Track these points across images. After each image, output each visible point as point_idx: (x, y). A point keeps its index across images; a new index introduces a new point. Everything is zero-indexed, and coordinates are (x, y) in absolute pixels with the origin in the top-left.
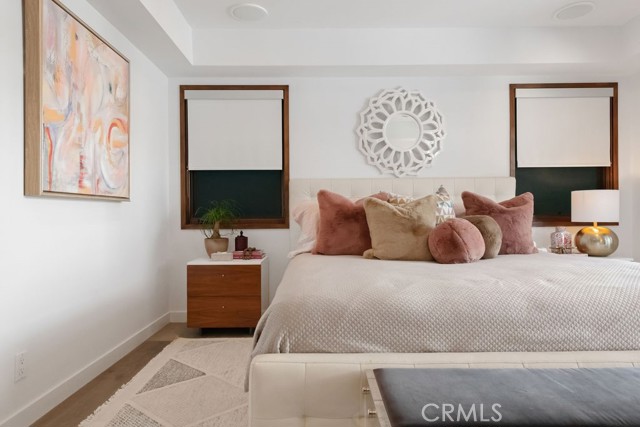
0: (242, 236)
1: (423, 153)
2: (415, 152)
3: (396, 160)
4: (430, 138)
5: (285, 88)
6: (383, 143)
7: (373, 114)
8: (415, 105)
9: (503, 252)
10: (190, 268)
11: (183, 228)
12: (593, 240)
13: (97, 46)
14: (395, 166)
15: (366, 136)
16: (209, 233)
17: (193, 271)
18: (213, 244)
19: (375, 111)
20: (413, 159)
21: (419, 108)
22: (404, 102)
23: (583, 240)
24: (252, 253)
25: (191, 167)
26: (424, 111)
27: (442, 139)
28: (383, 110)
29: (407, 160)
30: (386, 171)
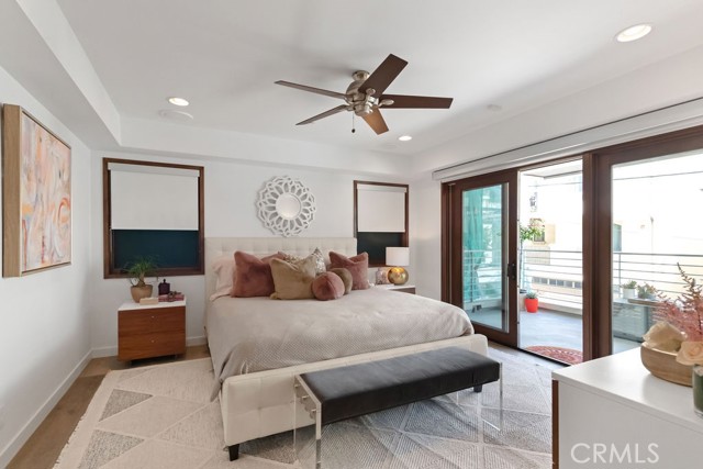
0: (165, 283)
1: (302, 221)
2: (297, 220)
3: (284, 226)
4: (307, 211)
5: (201, 169)
6: (276, 214)
7: (269, 193)
8: (297, 189)
9: (353, 289)
10: (121, 313)
11: (106, 277)
12: (397, 276)
13: (52, 141)
14: (284, 229)
15: (264, 208)
16: (135, 281)
17: (123, 315)
18: (140, 291)
19: (270, 191)
20: (296, 225)
21: (300, 191)
22: (290, 187)
23: (392, 276)
24: (175, 296)
25: (114, 227)
26: (303, 194)
27: (314, 212)
28: (275, 191)
29: (292, 225)
30: (278, 234)
